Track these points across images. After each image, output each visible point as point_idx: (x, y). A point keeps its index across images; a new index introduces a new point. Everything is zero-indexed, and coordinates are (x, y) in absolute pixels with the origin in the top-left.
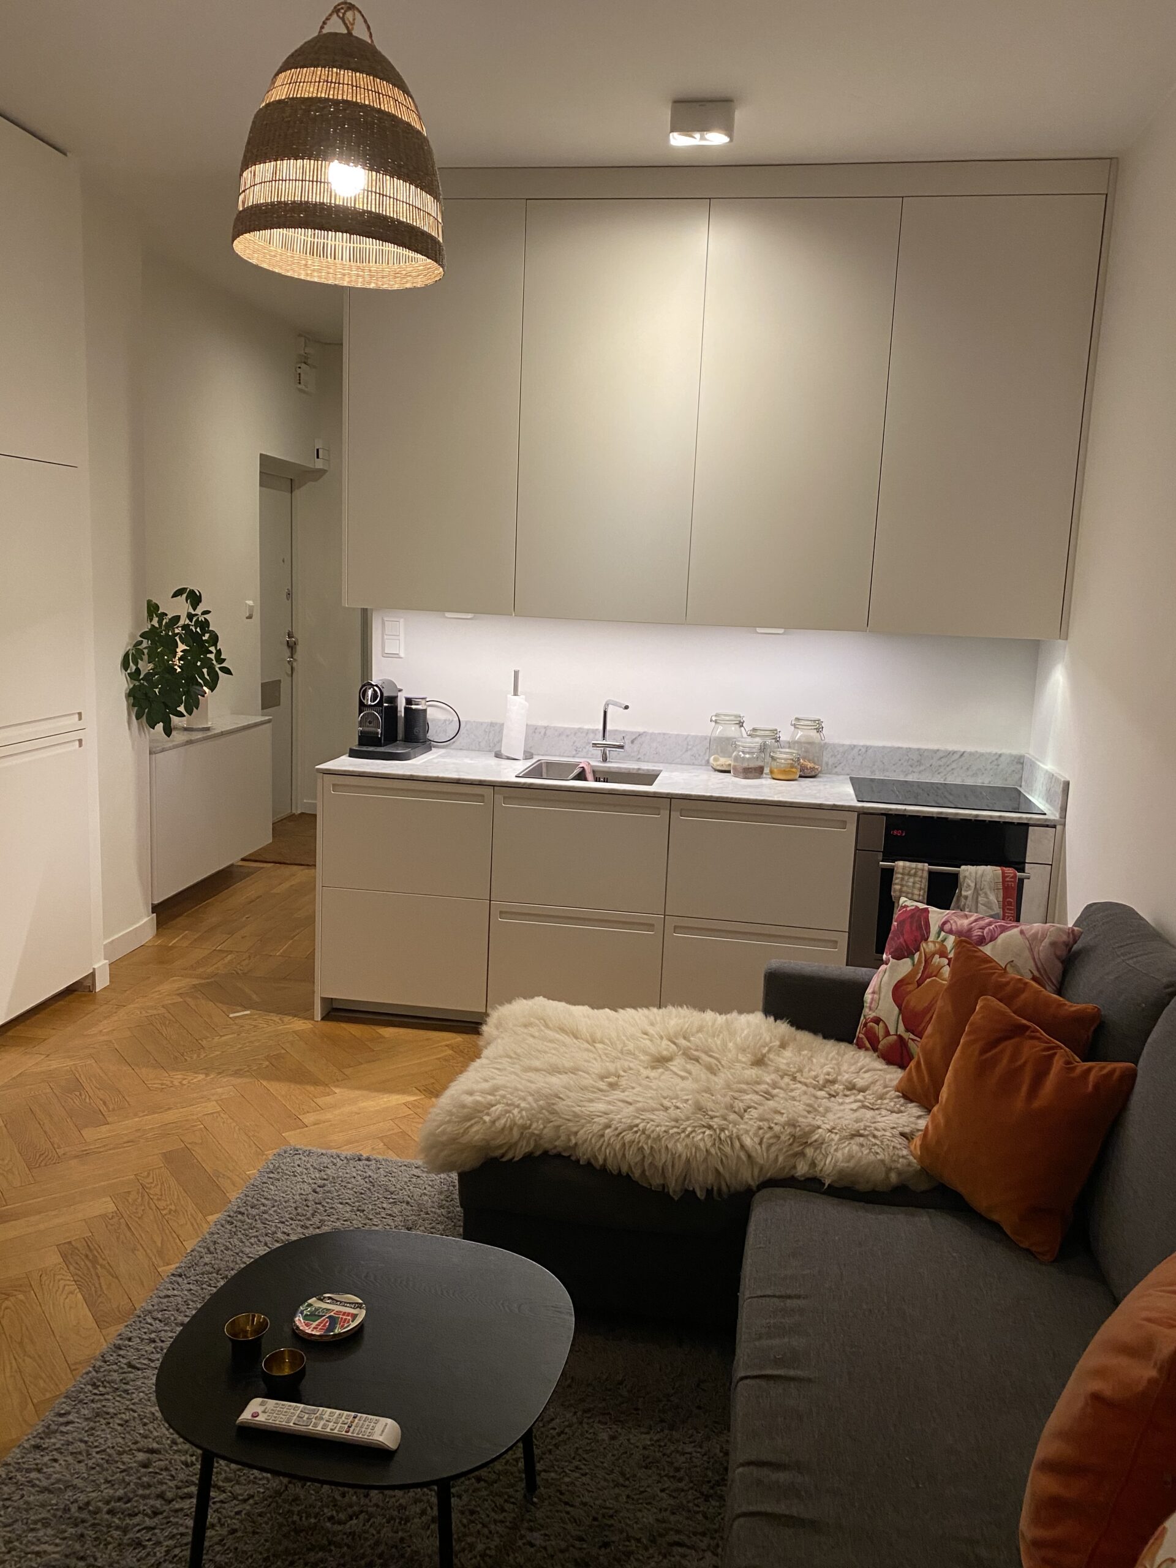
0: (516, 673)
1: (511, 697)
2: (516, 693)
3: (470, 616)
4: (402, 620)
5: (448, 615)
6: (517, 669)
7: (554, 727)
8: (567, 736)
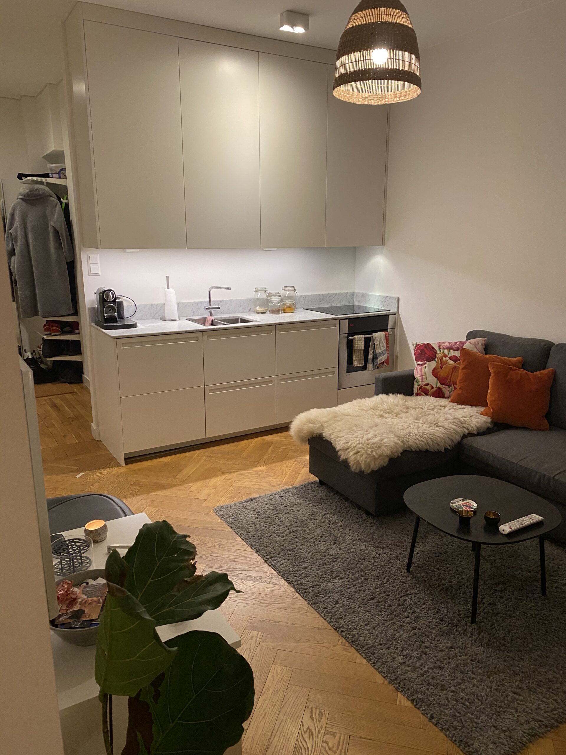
0: (167, 278)
1: (166, 289)
2: (168, 288)
3: (138, 250)
4: (98, 255)
5: (128, 250)
6: (167, 276)
7: (182, 303)
8: (189, 306)
